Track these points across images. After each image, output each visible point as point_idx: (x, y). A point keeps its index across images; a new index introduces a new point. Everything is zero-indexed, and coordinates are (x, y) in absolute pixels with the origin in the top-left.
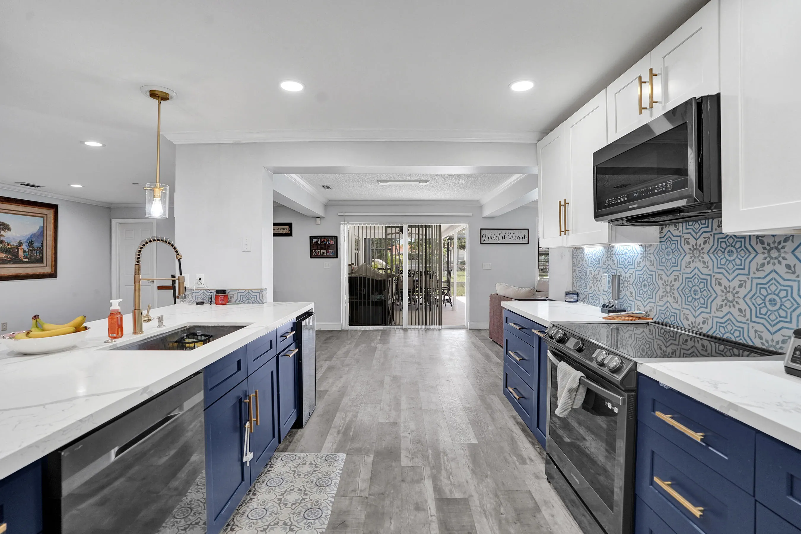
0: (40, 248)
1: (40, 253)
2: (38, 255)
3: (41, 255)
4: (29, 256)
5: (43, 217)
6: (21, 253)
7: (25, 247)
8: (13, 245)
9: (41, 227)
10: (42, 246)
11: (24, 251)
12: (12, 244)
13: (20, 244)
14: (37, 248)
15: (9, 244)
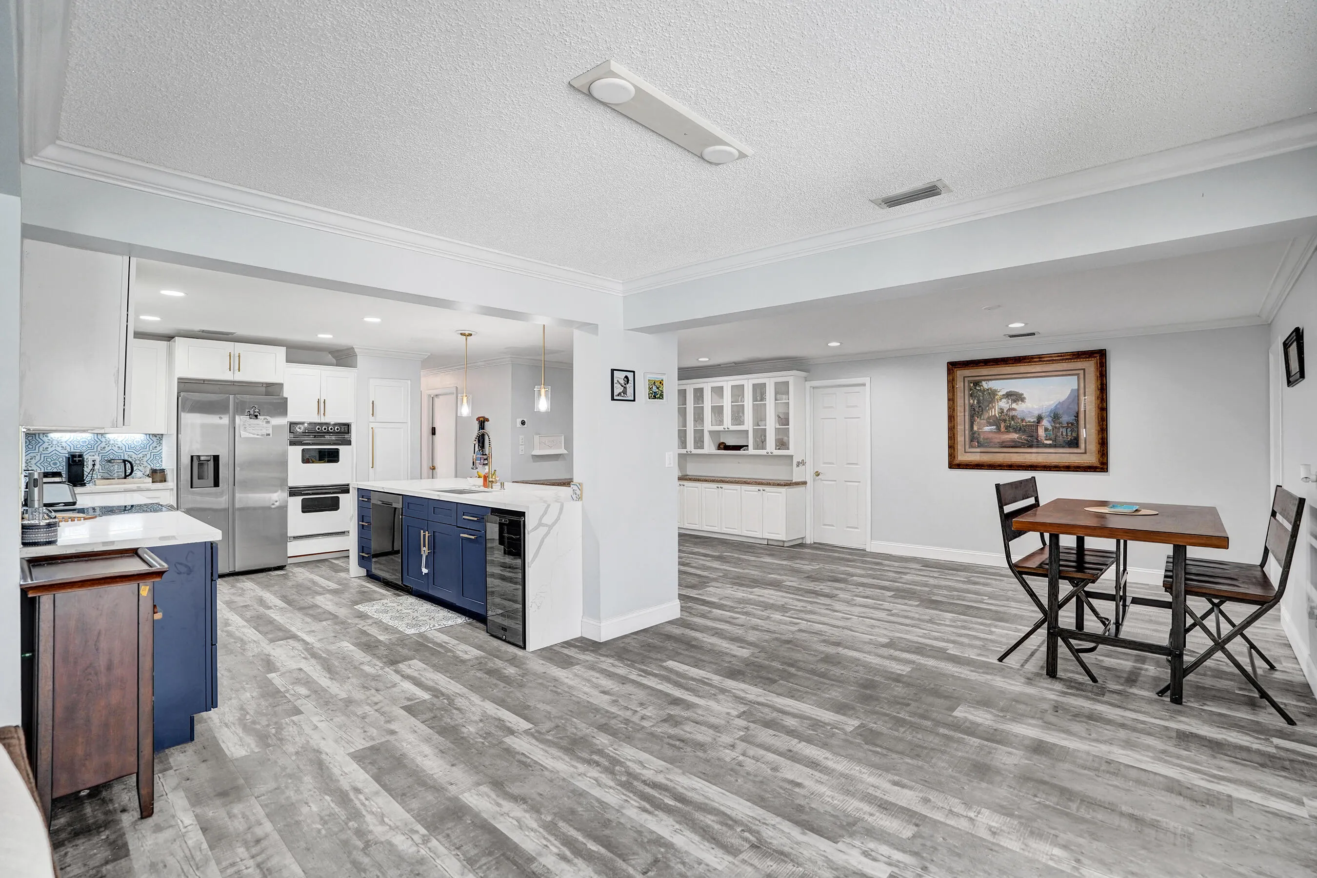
0: (1072, 424)
1: (1072, 431)
2: (1069, 434)
3: (1074, 435)
4: (1053, 437)
5: (1078, 375)
6: (1041, 432)
7: (1045, 423)
8: (1029, 422)
9: (1072, 390)
10: (1077, 421)
11: (1046, 430)
12: (1028, 419)
13: (1040, 419)
14: (1068, 423)
15: (1023, 420)
